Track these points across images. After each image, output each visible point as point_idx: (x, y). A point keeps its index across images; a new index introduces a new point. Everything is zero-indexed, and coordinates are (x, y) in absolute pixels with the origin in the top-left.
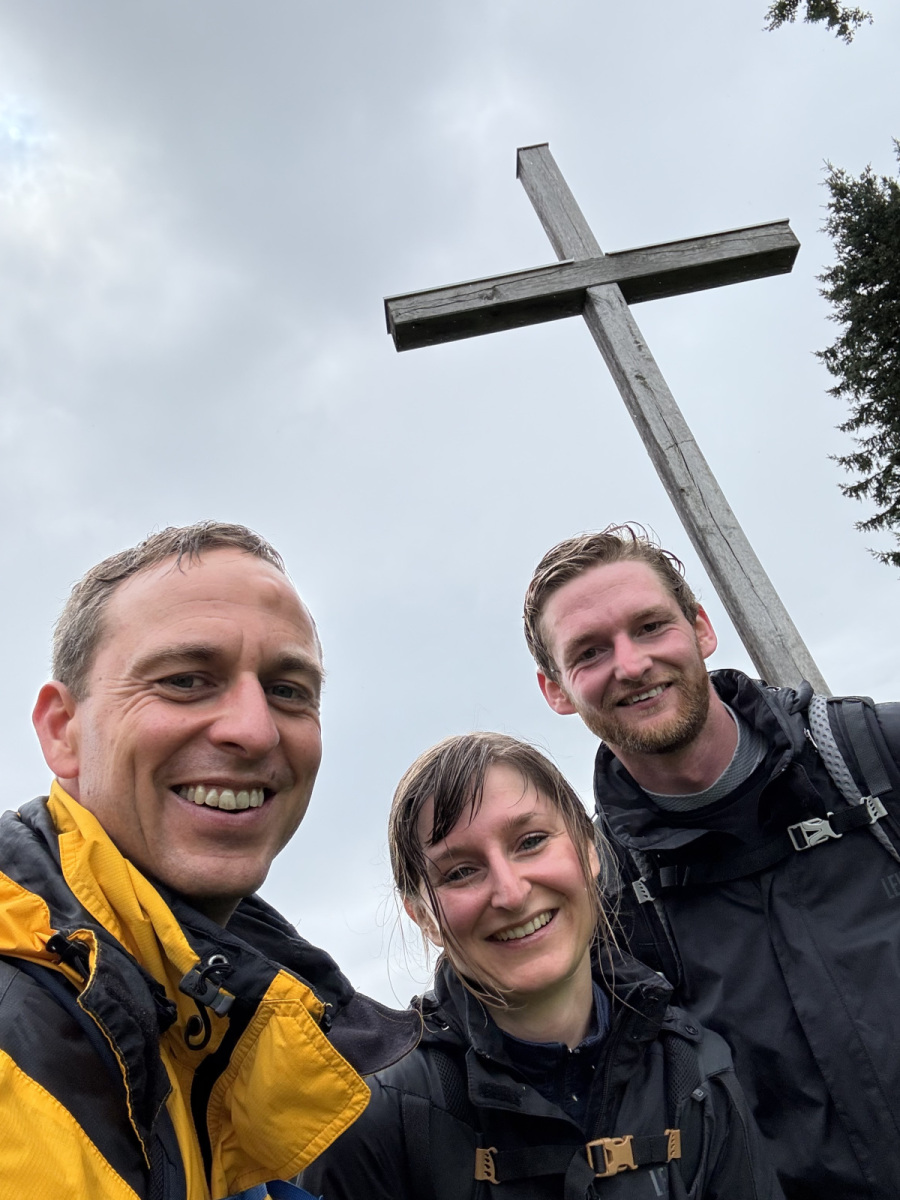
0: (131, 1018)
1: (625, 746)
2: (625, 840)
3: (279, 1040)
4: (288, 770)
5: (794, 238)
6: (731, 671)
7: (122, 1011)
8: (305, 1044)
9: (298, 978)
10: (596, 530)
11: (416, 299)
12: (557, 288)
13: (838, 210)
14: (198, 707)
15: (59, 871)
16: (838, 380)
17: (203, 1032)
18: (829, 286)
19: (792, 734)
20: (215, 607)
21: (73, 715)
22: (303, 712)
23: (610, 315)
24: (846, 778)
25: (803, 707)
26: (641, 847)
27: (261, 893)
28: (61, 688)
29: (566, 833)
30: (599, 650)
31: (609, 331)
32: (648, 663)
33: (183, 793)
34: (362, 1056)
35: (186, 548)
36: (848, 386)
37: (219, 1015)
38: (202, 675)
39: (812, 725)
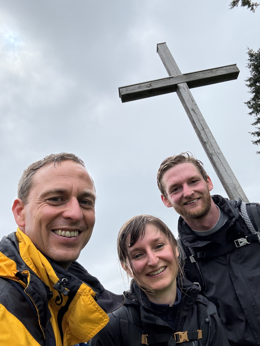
0: (40, 296)
1: (186, 217)
2: (187, 244)
3: (82, 303)
4: (85, 225)
5: (238, 69)
6: (217, 195)
7: (37, 294)
8: (90, 304)
9: (88, 285)
10: (178, 154)
11: (128, 88)
12: (168, 84)
13: (251, 61)
14: (59, 207)
15: (19, 253)
16: (251, 110)
17: (60, 300)
18: (248, 83)
19: (235, 213)
20: (65, 178)
21: (23, 208)
22: (90, 208)
23: (184, 92)
24: (251, 226)
25: (239, 206)
26: (191, 246)
27: (78, 261)
28: (20, 200)
29: (169, 244)
30: (179, 188)
31: (184, 96)
32: (193, 192)
33: (55, 232)
34: (107, 308)
35: (57, 160)
36: (254, 112)
37: (65, 295)
38: (61, 198)
39: (242, 211)
